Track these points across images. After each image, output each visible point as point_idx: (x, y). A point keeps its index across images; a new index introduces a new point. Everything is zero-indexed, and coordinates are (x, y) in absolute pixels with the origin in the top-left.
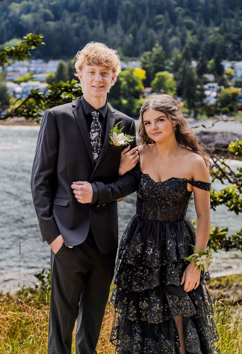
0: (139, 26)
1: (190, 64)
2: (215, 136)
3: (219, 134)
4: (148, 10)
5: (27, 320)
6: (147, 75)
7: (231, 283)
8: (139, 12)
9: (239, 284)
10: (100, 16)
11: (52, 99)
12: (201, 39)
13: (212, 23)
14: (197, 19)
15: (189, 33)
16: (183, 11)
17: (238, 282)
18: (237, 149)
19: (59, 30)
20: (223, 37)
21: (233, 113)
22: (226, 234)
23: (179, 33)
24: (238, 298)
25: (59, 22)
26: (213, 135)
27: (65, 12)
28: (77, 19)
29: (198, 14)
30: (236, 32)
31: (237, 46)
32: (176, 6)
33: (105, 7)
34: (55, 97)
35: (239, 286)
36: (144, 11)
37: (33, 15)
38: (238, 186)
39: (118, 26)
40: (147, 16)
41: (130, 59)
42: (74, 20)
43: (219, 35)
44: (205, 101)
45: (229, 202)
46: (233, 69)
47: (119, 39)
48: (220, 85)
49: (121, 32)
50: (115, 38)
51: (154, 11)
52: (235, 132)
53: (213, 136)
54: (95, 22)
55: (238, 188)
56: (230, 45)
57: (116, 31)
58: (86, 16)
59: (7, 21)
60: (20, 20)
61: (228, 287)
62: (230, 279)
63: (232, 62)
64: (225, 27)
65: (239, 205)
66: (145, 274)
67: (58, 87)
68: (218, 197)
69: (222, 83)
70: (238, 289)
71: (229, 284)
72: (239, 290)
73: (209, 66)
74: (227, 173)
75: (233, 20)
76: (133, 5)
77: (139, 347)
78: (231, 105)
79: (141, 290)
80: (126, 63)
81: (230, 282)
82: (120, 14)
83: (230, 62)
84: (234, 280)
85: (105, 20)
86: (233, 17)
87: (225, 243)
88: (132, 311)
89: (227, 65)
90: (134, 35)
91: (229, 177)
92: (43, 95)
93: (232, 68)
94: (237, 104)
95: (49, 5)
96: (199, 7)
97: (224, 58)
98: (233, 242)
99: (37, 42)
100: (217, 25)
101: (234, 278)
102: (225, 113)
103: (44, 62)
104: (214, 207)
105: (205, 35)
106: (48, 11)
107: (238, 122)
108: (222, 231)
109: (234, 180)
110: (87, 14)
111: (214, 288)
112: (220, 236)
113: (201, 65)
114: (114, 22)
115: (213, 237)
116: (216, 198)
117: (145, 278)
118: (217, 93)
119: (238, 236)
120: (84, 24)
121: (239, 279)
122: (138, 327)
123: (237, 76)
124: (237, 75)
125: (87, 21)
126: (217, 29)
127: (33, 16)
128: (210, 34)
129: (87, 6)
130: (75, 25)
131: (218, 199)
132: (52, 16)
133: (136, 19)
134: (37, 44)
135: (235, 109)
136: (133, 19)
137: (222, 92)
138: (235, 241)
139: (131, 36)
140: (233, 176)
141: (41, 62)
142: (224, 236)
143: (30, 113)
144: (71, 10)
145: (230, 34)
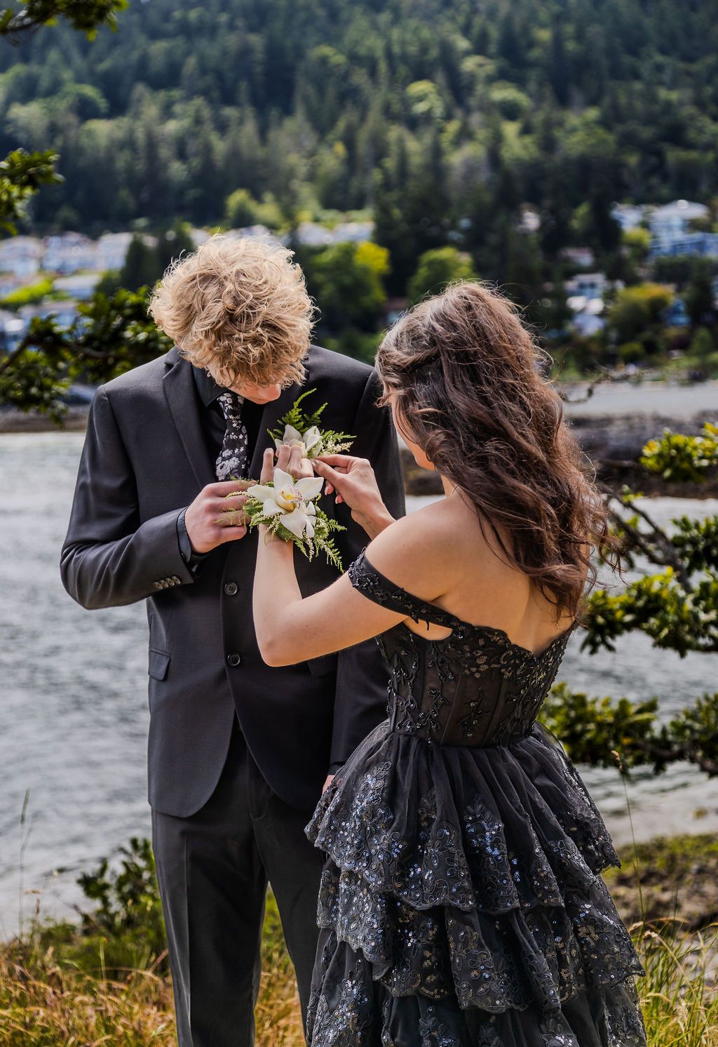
0: (363, 119)
1: (520, 220)
2: (608, 429)
3: (618, 423)
4: (383, 67)
5: (44, 1030)
6: (394, 260)
7: (684, 863)
8: (360, 77)
9: (706, 866)
10: (243, 94)
11: (96, 344)
12: (548, 145)
13: (577, 96)
14: (532, 86)
15: (511, 129)
16: (490, 67)
17: (704, 858)
18: (667, 460)
20: (611, 138)
21: (655, 358)
22: (653, 719)
23: (482, 134)
24: (708, 906)
25: (126, 121)
26: (603, 426)
27: (141, 89)
28: (177, 108)
29: (533, 75)
30: (650, 120)
31: (653, 160)
32: (468, 53)
33: (258, 69)
34: (106, 337)
35: (707, 872)
36: (373, 73)
37: (45, 105)
38: (678, 573)
39: (299, 120)
40: (384, 88)
41: (340, 216)
42: (167, 112)
43: (601, 132)
44: (570, 327)
45: (653, 622)
46: (646, 230)
47: (304, 161)
48: (611, 277)
49: (310, 141)
50: (293, 158)
51: (403, 70)
52: (664, 413)
53: (600, 429)
54: (230, 112)
55: (679, 579)
56: (633, 160)
57: (294, 137)
58: (202, 98)
60: (8, 122)
61: (675, 876)
62: (679, 851)
63: (644, 208)
64: (615, 107)
65: (687, 628)
67: (113, 306)
68: (618, 610)
69: (618, 271)
70: (703, 882)
71: (678, 868)
72: (709, 883)
73: (576, 224)
74: (644, 536)
75: (638, 86)
76: (340, 59)
78: (647, 335)
80: (331, 229)
81: (679, 862)
82: (304, 88)
83: (637, 207)
84: (691, 853)
85: (260, 107)
86: (637, 76)
87: (650, 747)
89: (628, 218)
90: (350, 142)
91: (651, 547)
92: (70, 332)
93: (645, 225)
94: (666, 331)
95: (92, 73)
96: (535, 53)
97: (620, 199)
98: (676, 743)
99: (40, 174)
100: (593, 102)
101: (691, 849)
102: (632, 359)
103: (85, 242)
104: (609, 640)
105: (558, 133)
106: (89, 91)
107: (673, 383)
108: (640, 711)
109: (666, 554)
110: (205, 93)
111: (632, 883)
112: (633, 725)
113: (553, 222)
115: (614, 731)
116: (612, 612)
118: (605, 303)
119: (689, 722)
120: (199, 121)
121: (705, 849)
123: (659, 248)
124: (661, 246)
125: (206, 113)
126: (593, 113)
127: (46, 107)
128: (573, 130)
129: (203, 68)
130: (172, 126)
131: (619, 614)
132: (102, 104)
133: (353, 98)
134: (40, 180)
135: (662, 347)
136: (342, 97)
137: (618, 299)
138: (680, 740)
139: (340, 148)
140: (661, 543)
141: (78, 242)
142: (646, 726)
143: (34, 390)
144: (157, 83)
145: (632, 126)
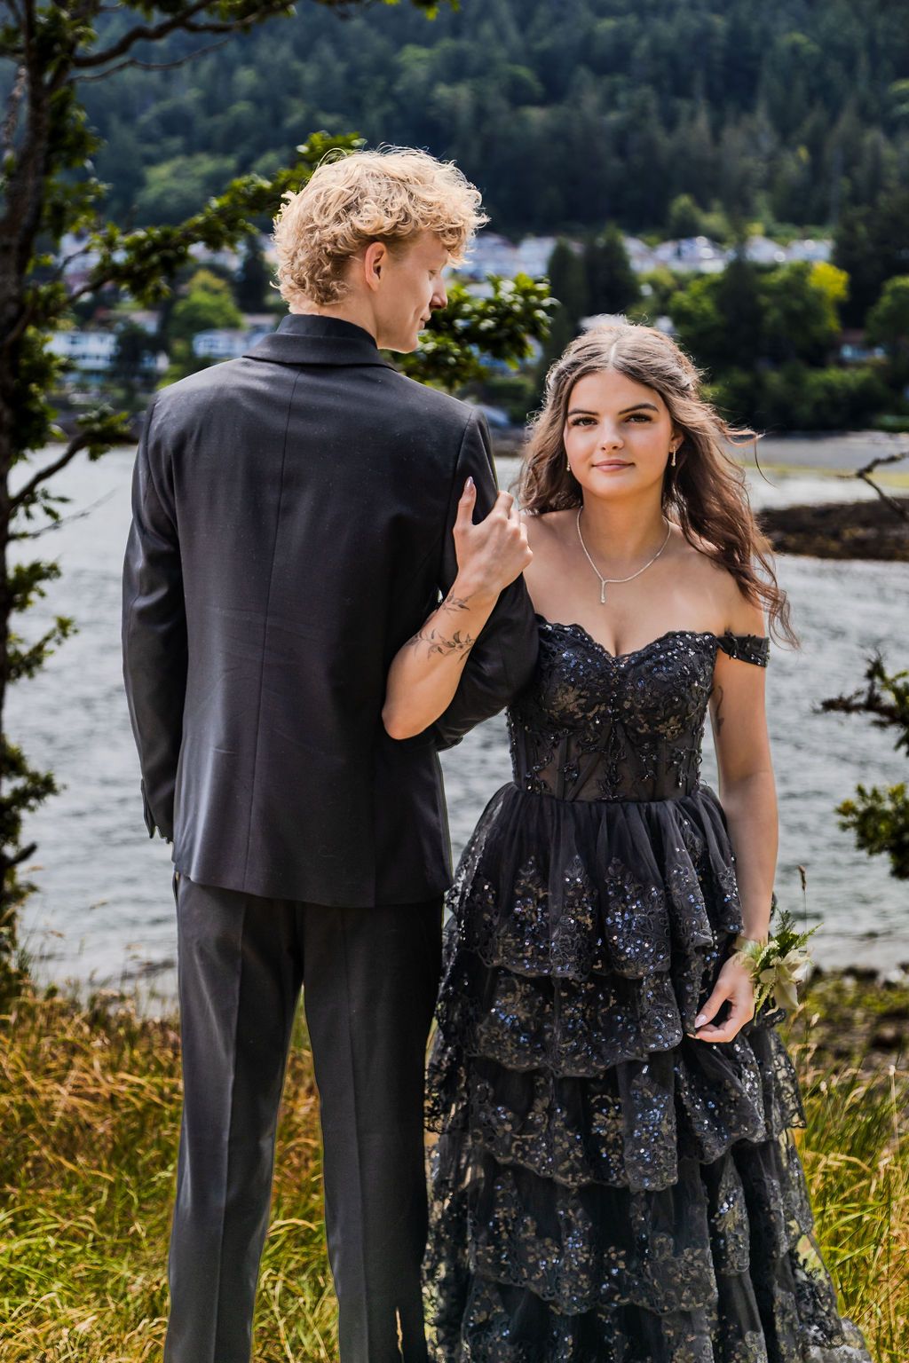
0: (833, 119)
4: (863, 63)
6: (853, 286)
8: (834, 70)
10: (698, 85)
19: (558, 136)
25: (562, 110)
27: (583, 73)
28: (622, 98)
33: (718, 56)
36: (850, 67)
37: (474, 87)
39: (761, 118)
40: (862, 86)
41: (797, 231)
42: (610, 102)
47: (761, 165)
49: (768, 142)
50: (749, 162)
51: (887, 66)
54: (684, 106)
57: (753, 137)
58: (651, 87)
59: (389, 107)
60: (432, 104)
66: (603, 1007)
76: (813, 48)
77: (585, 1286)
79: (595, 1070)
80: (785, 245)
82: (769, 80)
85: (716, 102)
88: (565, 1150)
90: (815, 149)
95: (528, 53)
103: (505, 245)
106: (524, 72)
110: (655, 81)
114: (747, 107)
117: (602, 1025)
120: (643, 113)
122: (580, 1211)
125: (653, 105)
127: (473, 90)
129: (656, 53)
130: (613, 117)
132: (538, 88)
133: (825, 95)
136: (812, 95)
139: (803, 153)
141: (496, 244)
144: (602, 67)
